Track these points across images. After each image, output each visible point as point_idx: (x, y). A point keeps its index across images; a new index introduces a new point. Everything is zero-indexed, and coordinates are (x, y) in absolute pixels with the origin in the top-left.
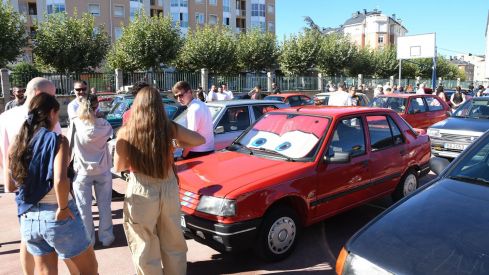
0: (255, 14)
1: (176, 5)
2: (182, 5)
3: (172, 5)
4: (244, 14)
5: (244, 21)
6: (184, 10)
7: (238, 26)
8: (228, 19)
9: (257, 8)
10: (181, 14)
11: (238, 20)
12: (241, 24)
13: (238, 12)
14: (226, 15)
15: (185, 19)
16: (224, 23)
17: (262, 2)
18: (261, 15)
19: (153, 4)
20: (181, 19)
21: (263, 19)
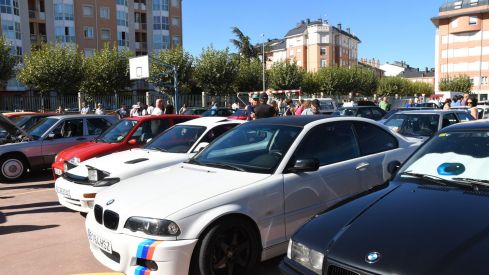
0: (157, 27)
1: (61, 18)
2: (67, 19)
3: (57, 19)
4: (144, 27)
5: (144, 35)
6: (70, 24)
7: (137, 40)
8: (123, 34)
9: (159, 21)
10: (67, 29)
11: (137, 34)
12: (141, 39)
13: (137, 26)
14: (121, 29)
15: (72, 33)
16: (119, 37)
17: (165, 14)
18: (164, 28)
19: (32, 16)
20: (67, 33)
21: (166, 33)
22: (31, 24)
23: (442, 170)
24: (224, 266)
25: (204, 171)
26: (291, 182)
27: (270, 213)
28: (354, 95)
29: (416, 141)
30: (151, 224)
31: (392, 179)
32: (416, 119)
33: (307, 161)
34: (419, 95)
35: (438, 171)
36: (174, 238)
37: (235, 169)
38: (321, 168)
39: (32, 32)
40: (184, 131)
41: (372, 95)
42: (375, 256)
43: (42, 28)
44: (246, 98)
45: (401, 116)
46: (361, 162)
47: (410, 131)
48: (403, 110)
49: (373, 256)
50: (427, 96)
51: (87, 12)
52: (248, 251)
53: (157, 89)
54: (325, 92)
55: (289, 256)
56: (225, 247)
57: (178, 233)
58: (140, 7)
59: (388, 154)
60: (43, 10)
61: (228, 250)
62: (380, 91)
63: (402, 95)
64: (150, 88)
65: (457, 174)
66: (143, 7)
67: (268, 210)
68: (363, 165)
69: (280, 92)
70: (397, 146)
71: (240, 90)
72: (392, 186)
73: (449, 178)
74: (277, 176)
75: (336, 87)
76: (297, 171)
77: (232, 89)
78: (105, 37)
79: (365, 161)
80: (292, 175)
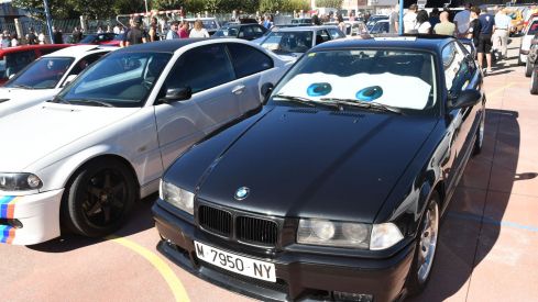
23: (311, 90)
24: (99, 210)
25: (67, 110)
26: (164, 113)
27: (143, 149)
28: (238, 13)
29: (290, 59)
30: (7, 179)
31: (265, 103)
32: (292, 36)
33: (179, 90)
34: (298, 11)
35: (308, 92)
36: (36, 191)
37: (102, 105)
38: (193, 96)
40: (51, 63)
41: (254, 12)
42: (244, 192)
44: (126, 21)
45: (279, 33)
46: (237, 85)
47: (287, 48)
48: (282, 26)
49: (242, 193)
50: (305, 12)
52: (124, 192)
53: (29, 15)
54: (209, 10)
55: (161, 197)
56: (96, 192)
57: (41, 184)
59: (263, 76)
61: (102, 194)
62: (262, 8)
63: (283, 11)
64: (20, 14)
65: (324, 94)
67: (141, 146)
68: (239, 87)
69: (161, 13)
70: (272, 66)
71: (122, 12)
72: (265, 110)
73: (317, 99)
74: (148, 109)
75: (220, 5)
76: (170, 101)
77: (113, 11)
79: (241, 83)
80: (164, 106)
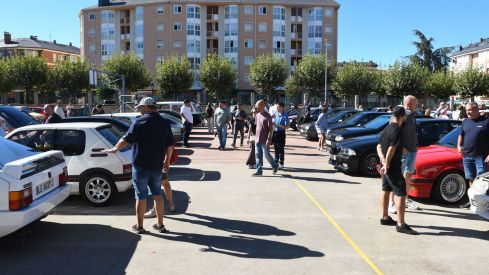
0: (311, 36)
1: (228, 35)
2: (233, 34)
3: (226, 35)
4: (300, 36)
5: (300, 43)
6: (235, 38)
7: (293, 48)
9: (313, 30)
10: (232, 42)
11: (293, 42)
12: (297, 46)
13: (293, 36)
14: (276, 39)
16: (275, 46)
17: (319, 23)
18: (317, 36)
19: (209, 35)
20: (232, 45)
21: (319, 40)
22: (208, 41)
39: (208, 46)
43: (216, 43)
51: (248, 28)
58: (297, 20)
60: (217, 30)
66: (300, 19)
78: (262, 46)
